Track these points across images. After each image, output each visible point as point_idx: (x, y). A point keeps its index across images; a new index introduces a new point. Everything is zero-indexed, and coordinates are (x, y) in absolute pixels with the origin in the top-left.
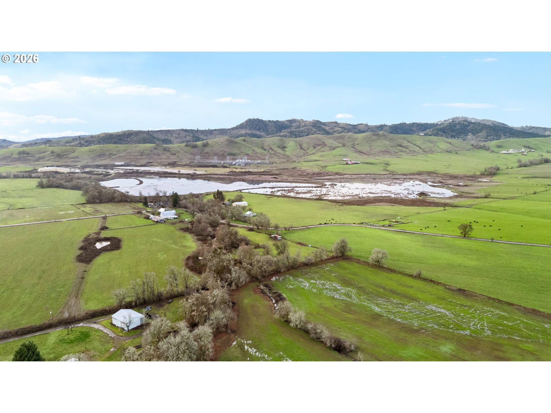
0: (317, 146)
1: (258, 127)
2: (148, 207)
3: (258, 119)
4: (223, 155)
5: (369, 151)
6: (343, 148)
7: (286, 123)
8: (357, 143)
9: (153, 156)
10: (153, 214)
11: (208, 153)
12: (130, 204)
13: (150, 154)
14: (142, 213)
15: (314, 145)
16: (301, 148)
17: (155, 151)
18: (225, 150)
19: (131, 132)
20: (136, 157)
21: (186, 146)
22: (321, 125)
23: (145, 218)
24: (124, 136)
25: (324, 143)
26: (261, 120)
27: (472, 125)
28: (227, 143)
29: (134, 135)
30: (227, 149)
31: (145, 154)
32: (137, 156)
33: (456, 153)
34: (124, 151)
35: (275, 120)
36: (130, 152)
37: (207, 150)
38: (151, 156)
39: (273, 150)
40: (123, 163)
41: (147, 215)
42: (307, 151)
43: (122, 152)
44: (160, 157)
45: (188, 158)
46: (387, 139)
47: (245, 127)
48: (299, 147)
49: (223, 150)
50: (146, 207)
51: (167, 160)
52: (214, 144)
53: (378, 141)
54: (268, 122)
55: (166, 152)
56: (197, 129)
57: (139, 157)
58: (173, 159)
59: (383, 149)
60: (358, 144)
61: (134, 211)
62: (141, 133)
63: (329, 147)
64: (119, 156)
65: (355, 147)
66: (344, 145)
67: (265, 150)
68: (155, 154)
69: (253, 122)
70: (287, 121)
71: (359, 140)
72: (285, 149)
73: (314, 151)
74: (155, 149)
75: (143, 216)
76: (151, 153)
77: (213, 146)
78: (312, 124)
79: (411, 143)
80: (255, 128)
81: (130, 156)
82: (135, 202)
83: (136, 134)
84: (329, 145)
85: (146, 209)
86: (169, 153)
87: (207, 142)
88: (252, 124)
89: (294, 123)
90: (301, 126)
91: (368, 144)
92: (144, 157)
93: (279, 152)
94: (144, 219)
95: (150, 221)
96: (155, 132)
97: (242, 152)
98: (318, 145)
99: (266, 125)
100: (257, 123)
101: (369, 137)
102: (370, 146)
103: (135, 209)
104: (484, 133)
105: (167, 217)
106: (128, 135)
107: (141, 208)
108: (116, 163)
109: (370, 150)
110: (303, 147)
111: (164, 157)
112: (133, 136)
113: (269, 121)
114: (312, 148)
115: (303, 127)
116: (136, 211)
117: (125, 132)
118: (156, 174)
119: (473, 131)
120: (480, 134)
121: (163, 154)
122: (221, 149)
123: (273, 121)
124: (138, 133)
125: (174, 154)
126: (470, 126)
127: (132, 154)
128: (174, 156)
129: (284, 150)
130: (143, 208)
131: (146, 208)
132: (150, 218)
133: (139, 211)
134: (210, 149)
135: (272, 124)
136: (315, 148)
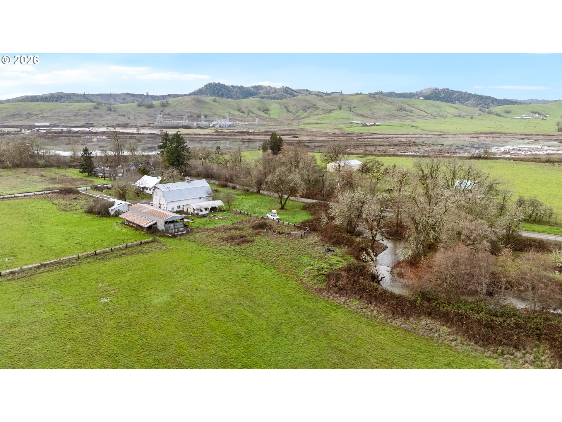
0: (307, 109)
1: (220, 93)
2: (97, 177)
3: (219, 83)
4: (191, 116)
5: (371, 115)
6: (341, 111)
7: (252, 89)
8: (352, 106)
9: (93, 117)
10: (122, 196)
11: (169, 114)
12: (41, 170)
13: (89, 115)
14: (78, 192)
15: (304, 108)
16: (288, 111)
17: (96, 111)
18: (193, 111)
19: (62, 94)
20: (68, 118)
21: (139, 105)
22: (293, 92)
23: (90, 211)
24: (52, 99)
25: (315, 105)
26: (223, 85)
27: (457, 94)
28: (193, 102)
29: (65, 97)
30: (195, 110)
31: (81, 115)
32: (68, 116)
33: (471, 118)
34: (50, 110)
35: (239, 86)
36: (59, 112)
37: (167, 110)
38: (90, 117)
39: (254, 113)
40: (48, 124)
41: (96, 200)
42: (297, 114)
43: (47, 112)
44: (103, 119)
45: (143, 120)
46: (386, 102)
47: (205, 93)
48: (285, 110)
49: (190, 111)
50: (89, 176)
51: (115, 122)
52: (177, 103)
53: (378, 104)
54: (231, 88)
55: (111, 112)
56: (146, 94)
57: (72, 118)
58: (122, 120)
59: (387, 113)
60: (355, 107)
61: (51, 186)
62: (75, 95)
63: (323, 109)
64: (42, 117)
65: (352, 110)
66: (340, 108)
67: (243, 112)
68: (95, 115)
69: (214, 87)
70: (253, 87)
71: (354, 102)
72: (269, 112)
73: (306, 114)
74: (95, 108)
75: (83, 202)
76: (89, 113)
77: (175, 106)
78: (283, 90)
79: (413, 107)
80: (218, 93)
81: (59, 116)
82: (59, 167)
83: (67, 96)
84: (321, 108)
85: (91, 182)
86: (116, 114)
87: (167, 102)
88: (213, 89)
89: (261, 89)
90: (271, 92)
91: (367, 107)
92: (79, 118)
93: (261, 115)
94: (88, 217)
95: (114, 226)
96: (93, 95)
97: (216, 114)
98: (309, 108)
99: (229, 91)
100: (219, 87)
101: (365, 99)
102: (370, 110)
103: (56, 183)
104: (472, 101)
105: (181, 204)
106: (58, 98)
107: (74, 180)
108: (37, 124)
109: (373, 114)
110: (289, 110)
111: (109, 117)
112: (64, 99)
113: (233, 86)
114: (301, 111)
115: (273, 93)
116: (57, 186)
117: (52, 94)
118: (101, 134)
119: (459, 99)
120: (468, 102)
121: (108, 115)
122: (187, 110)
123: (237, 87)
124: (71, 96)
125: (124, 116)
126: (455, 94)
127: (61, 114)
128: (123, 117)
129: (267, 114)
130: (82, 180)
131: (90, 179)
132: (112, 210)
133: (69, 186)
134: (172, 109)
135: (237, 90)
136: (305, 111)
